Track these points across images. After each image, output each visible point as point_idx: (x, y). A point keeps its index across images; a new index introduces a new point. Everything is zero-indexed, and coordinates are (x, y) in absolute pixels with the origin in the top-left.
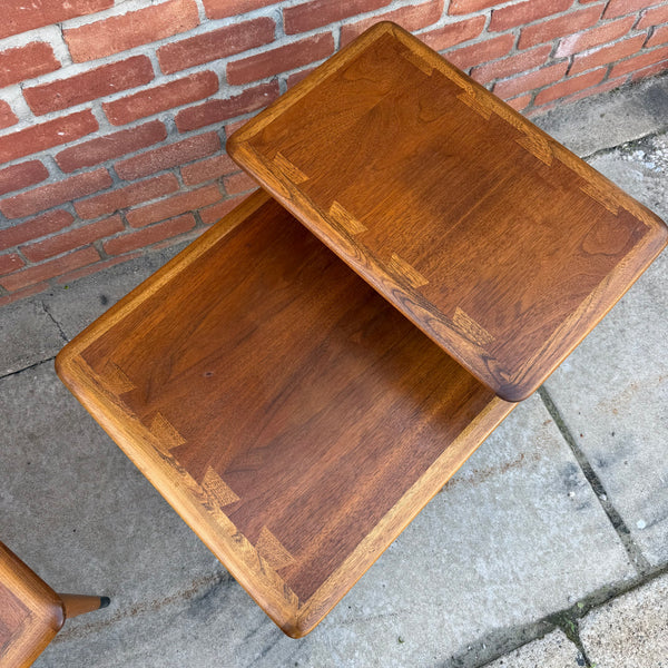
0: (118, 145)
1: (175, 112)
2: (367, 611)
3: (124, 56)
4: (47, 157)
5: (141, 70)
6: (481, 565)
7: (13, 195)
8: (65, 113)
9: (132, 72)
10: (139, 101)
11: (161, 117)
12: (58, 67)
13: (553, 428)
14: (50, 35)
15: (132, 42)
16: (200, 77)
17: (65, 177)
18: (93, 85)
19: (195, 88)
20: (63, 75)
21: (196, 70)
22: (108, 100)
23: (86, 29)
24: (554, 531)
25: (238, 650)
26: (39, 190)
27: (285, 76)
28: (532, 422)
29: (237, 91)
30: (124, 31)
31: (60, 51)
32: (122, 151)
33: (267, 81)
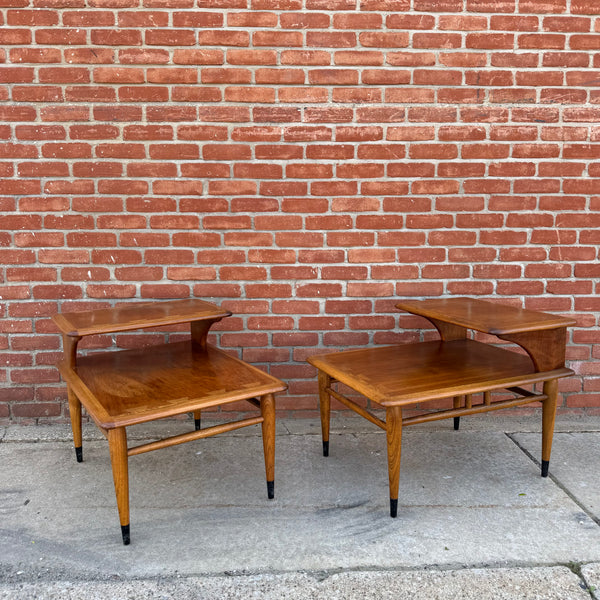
0: (349, 340)
1: (375, 331)
2: (426, 535)
3: (364, 299)
4: (321, 334)
5: (367, 307)
6: (510, 536)
7: (301, 348)
8: (335, 316)
9: (364, 306)
10: (363, 320)
11: (369, 332)
12: (341, 296)
13: (571, 501)
14: (343, 283)
15: (369, 294)
16: (389, 318)
17: (323, 347)
18: (349, 307)
19: (385, 322)
20: (341, 299)
21: (387, 314)
22: (352, 315)
23: (355, 284)
24: (567, 532)
25: (339, 530)
26: (312, 348)
27: (423, 331)
28: (555, 495)
29: (402, 331)
30: (367, 289)
31: (344, 290)
32: (349, 343)
33: (415, 331)
